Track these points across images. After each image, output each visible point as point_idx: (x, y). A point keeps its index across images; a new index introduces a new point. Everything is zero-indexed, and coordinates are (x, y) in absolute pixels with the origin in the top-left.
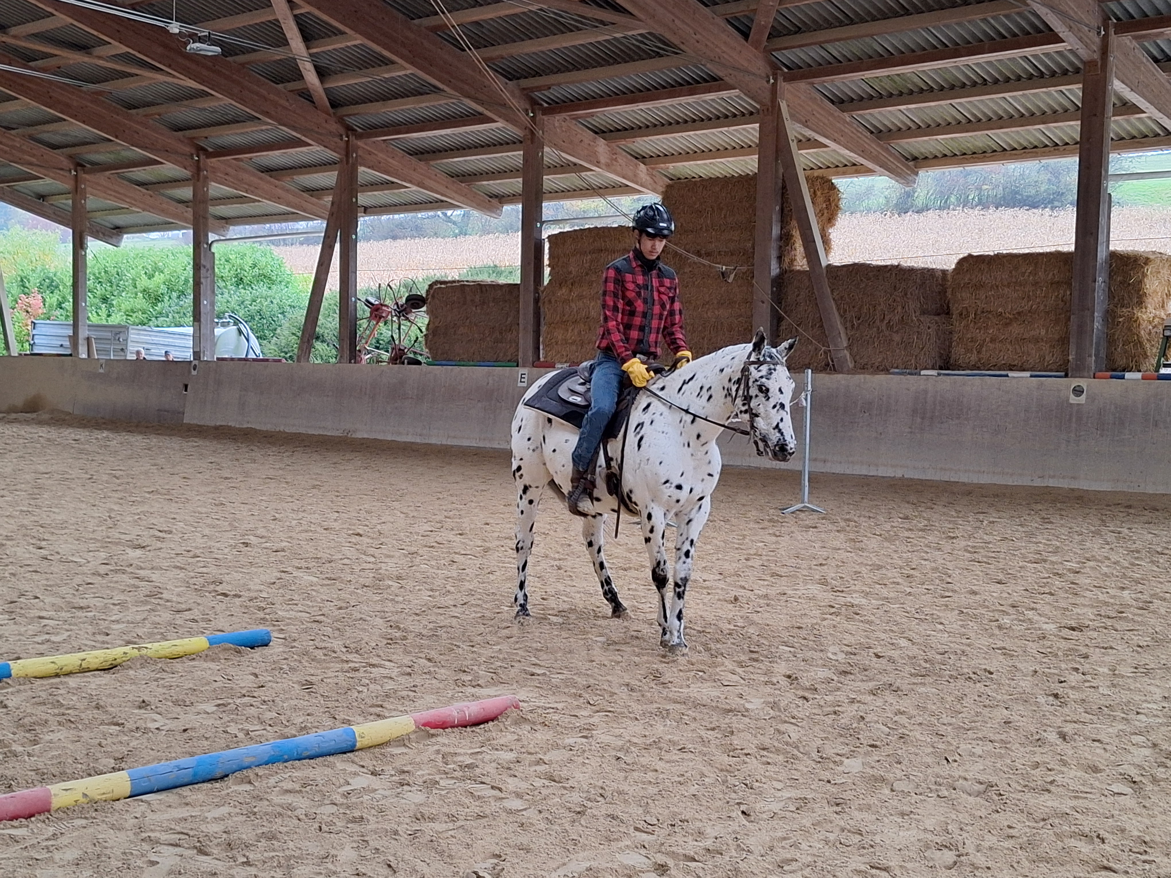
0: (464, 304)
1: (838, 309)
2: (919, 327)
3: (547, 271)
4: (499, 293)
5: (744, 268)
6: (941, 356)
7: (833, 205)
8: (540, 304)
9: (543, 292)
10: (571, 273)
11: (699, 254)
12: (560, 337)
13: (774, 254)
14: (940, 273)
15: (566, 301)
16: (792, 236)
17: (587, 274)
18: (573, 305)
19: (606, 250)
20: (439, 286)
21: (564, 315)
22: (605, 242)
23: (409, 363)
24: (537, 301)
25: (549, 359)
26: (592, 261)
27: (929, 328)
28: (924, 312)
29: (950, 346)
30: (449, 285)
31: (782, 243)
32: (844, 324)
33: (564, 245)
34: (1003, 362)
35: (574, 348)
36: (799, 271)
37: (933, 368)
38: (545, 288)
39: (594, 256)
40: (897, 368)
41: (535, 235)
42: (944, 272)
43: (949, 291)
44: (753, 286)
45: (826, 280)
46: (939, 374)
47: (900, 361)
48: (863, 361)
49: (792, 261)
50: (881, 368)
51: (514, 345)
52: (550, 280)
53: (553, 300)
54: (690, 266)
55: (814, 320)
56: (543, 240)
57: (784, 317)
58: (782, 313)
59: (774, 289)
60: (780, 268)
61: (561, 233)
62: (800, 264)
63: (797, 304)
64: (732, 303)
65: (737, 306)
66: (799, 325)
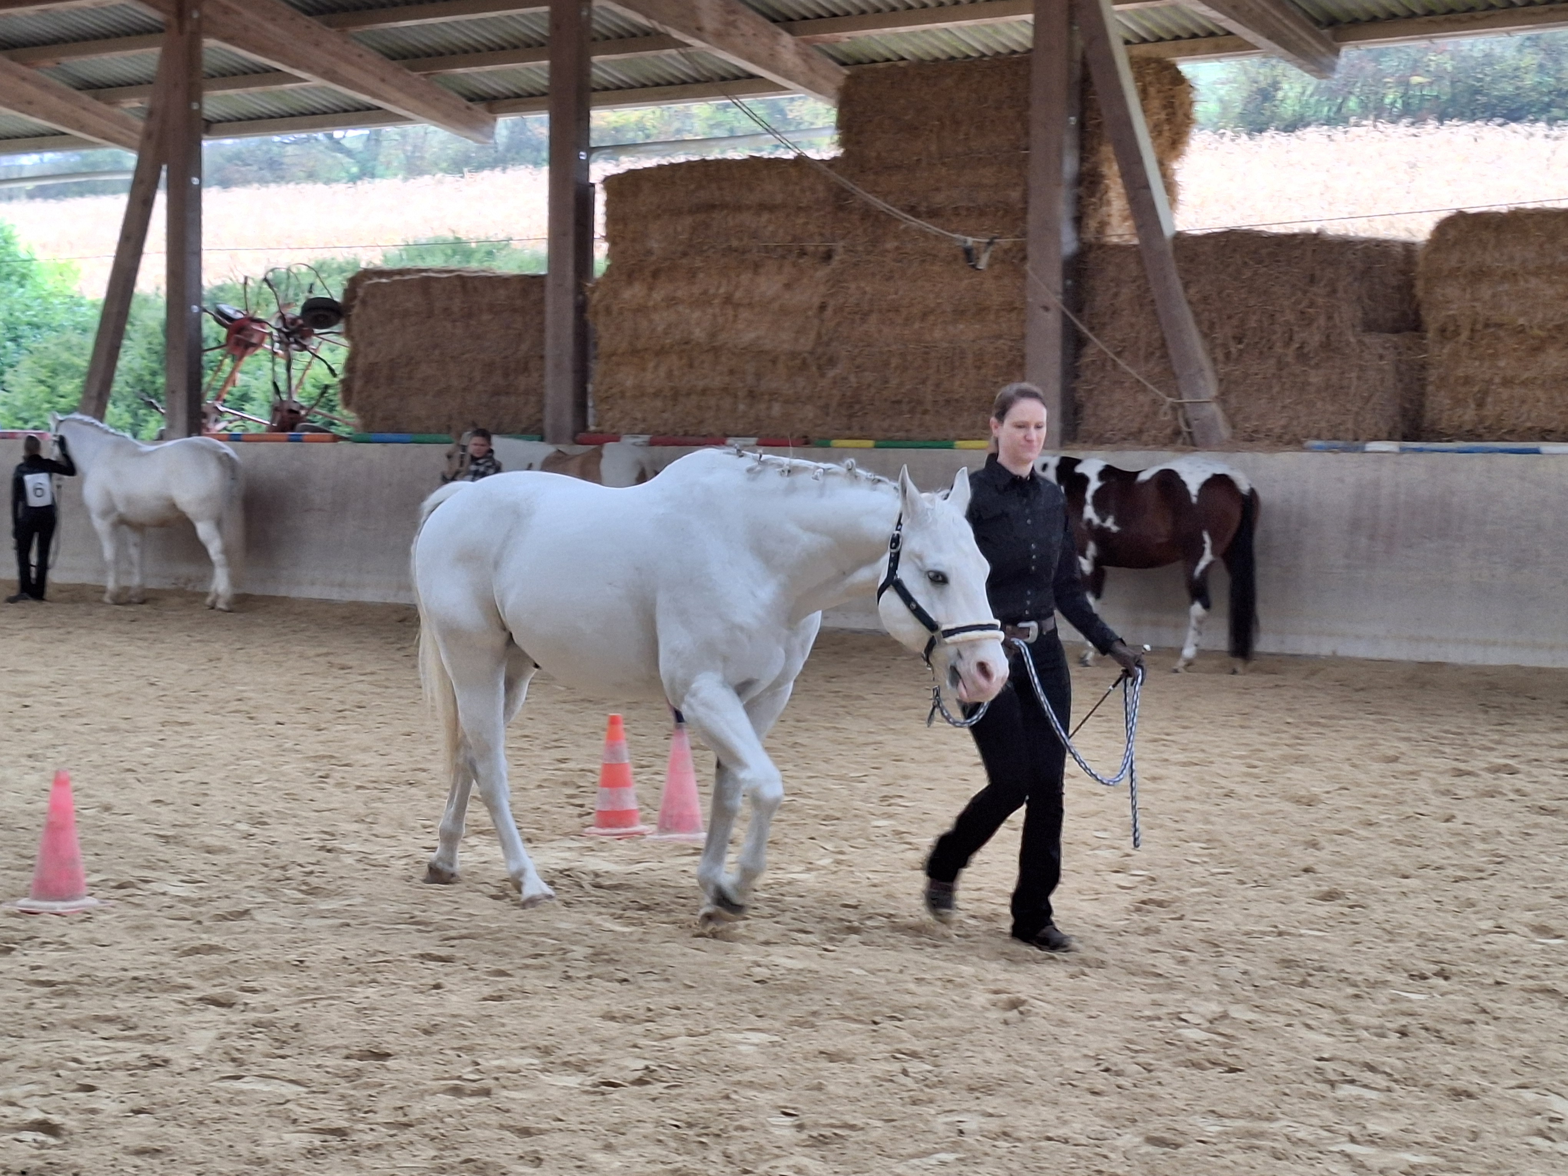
0: (429, 317)
1: (1198, 323)
2: (1360, 358)
3: (600, 249)
4: (502, 293)
5: (1005, 242)
6: (1404, 413)
7: (1180, 113)
8: (589, 316)
9: (593, 291)
10: (650, 252)
11: (912, 210)
12: (629, 383)
13: (1064, 210)
14: (1399, 249)
15: (641, 310)
16: (1103, 177)
17: (685, 254)
18: (656, 317)
19: (724, 206)
20: (376, 280)
21: (638, 338)
24: (581, 308)
25: (606, 427)
26: (693, 230)
27: (1381, 357)
28: (1370, 326)
29: (1422, 394)
30: (398, 277)
31: (1081, 190)
32: (1211, 352)
33: (636, 194)
34: (1529, 424)
35: (659, 403)
36: (1117, 247)
37: (1390, 438)
38: (598, 283)
39: (700, 217)
40: (1318, 437)
41: (577, 176)
42: (1408, 247)
43: (1420, 285)
44: (1024, 276)
45: (1174, 265)
46: (1403, 450)
47: (1323, 424)
48: (1249, 426)
49: (1103, 225)
50: (1287, 438)
51: (533, 399)
52: (609, 268)
53: (615, 309)
54: (896, 237)
55: (1149, 344)
56: (593, 185)
57: (1089, 339)
58: (1084, 329)
59: (1069, 282)
60: (1080, 240)
61: (631, 173)
62: (1120, 232)
63: (1114, 313)
64: (981, 311)
65: (992, 317)
66: (1119, 354)
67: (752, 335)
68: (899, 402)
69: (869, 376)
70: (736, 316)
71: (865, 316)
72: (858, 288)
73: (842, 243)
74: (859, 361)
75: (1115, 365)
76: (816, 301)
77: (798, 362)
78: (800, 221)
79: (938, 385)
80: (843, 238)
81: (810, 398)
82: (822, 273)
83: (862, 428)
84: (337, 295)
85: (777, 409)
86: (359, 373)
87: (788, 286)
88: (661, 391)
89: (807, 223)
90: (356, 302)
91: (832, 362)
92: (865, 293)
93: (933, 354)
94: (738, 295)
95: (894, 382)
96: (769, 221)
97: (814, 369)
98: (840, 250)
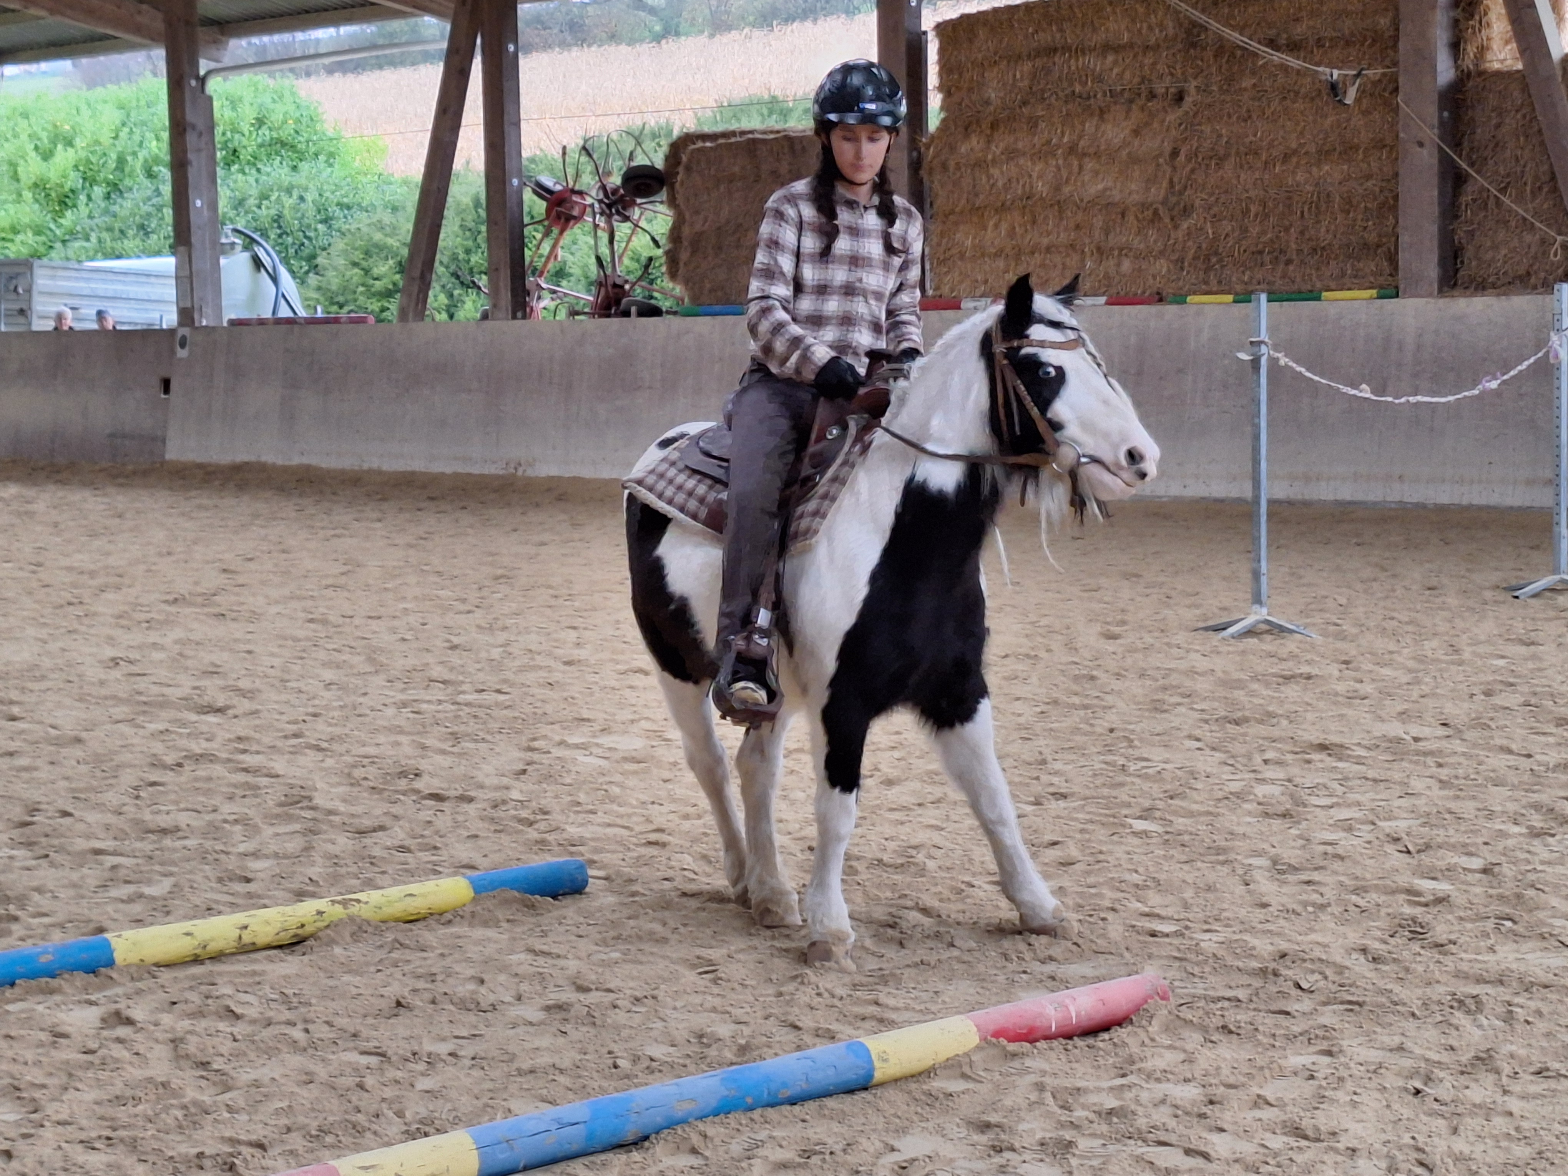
0: (758, 179)
3: (934, 101)
8: (923, 173)
9: (928, 146)
10: (987, 103)
11: (1272, 43)
12: (969, 243)
13: (1441, 38)
15: (980, 164)
17: (1025, 103)
18: (995, 172)
19: (1066, 48)
20: (700, 144)
21: (977, 195)
22: (1061, 30)
23: (641, 314)
25: (945, 290)
26: (1034, 76)
30: (721, 141)
31: (1458, 13)
33: (971, 41)
35: (1001, 263)
36: (1499, 74)
38: (932, 137)
39: (1039, 63)
41: (908, 24)
44: (1396, 109)
49: (1482, 50)
52: (944, 121)
53: (952, 164)
54: (1253, 73)
55: (1536, 178)
56: (925, 33)
57: (1468, 175)
58: (1464, 166)
59: (1446, 114)
60: (1457, 68)
61: (964, 17)
62: (1502, 57)
63: (1497, 145)
64: (1348, 150)
65: (1361, 157)
66: (1503, 191)
67: (1100, 187)
68: (1261, 252)
69: (1226, 226)
70: (1081, 167)
71: (1222, 160)
72: (1213, 130)
73: (1194, 83)
74: (1215, 209)
75: (1498, 203)
76: (1167, 147)
77: (1149, 213)
78: (1148, 61)
79: (1302, 233)
80: (1195, 78)
81: (1162, 253)
82: (1173, 116)
83: (1220, 282)
84: (659, 162)
85: (1126, 265)
86: (685, 243)
87: (1136, 132)
88: (1002, 250)
89: (1154, 64)
90: (681, 169)
91: (1186, 211)
92: (1220, 136)
93: (1296, 198)
94: (1082, 143)
95: (1254, 231)
96: (1115, 63)
97: (1167, 220)
98: (1193, 91)
